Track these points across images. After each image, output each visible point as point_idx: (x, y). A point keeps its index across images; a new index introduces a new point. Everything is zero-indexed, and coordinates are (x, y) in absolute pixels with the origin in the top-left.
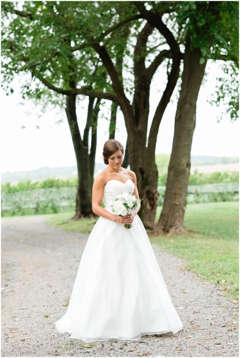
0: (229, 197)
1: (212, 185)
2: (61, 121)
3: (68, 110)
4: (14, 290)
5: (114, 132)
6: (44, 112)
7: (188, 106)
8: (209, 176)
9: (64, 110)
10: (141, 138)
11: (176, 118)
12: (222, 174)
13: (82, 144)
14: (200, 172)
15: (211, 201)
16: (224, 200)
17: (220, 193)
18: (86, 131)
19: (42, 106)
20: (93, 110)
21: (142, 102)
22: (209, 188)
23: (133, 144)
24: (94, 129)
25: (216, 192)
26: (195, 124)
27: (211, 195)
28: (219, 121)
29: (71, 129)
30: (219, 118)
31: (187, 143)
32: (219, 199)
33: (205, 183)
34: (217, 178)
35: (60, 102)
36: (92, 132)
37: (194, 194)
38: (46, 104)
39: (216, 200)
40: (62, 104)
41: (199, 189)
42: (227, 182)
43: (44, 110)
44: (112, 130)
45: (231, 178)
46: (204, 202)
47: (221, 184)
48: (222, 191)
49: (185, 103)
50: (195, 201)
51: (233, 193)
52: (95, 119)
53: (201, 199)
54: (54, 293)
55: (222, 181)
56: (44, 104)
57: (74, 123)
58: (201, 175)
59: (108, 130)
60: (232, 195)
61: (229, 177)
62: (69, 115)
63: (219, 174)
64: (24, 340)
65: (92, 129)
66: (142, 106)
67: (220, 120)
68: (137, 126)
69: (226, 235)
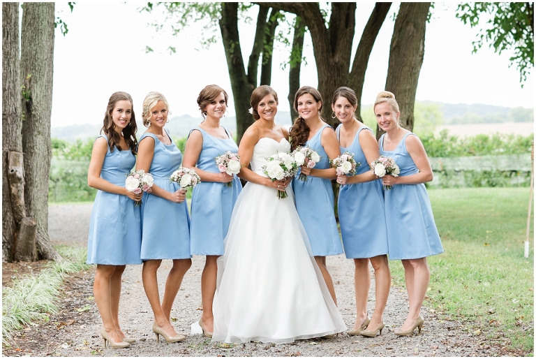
0: (501, 180)
1: (472, 158)
2: (211, 40)
3: (223, 22)
4: (131, 292)
5: (298, 64)
6: (184, 25)
7: (411, 27)
8: (469, 143)
9: (217, 23)
10: (338, 75)
11: (391, 45)
12: (491, 138)
13: (246, 81)
14: (451, 134)
15: (469, 186)
16: (492, 185)
17: (485, 173)
18: (254, 58)
19: (182, 15)
20: (267, 24)
21: (343, 17)
22: (466, 163)
23: (326, 84)
24: (267, 56)
25: (479, 170)
26: (422, 56)
27: (469, 175)
28: (475, 50)
29: (228, 54)
30: (477, 45)
31: (408, 87)
32: (484, 182)
33: (460, 153)
34: (482, 146)
35: (211, 9)
36: (263, 61)
37: (440, 172)
38: (188, 11)
39: (478, 184)
40: (215, 12)
41: (449, 164)
42: (498, 154)
43: (184, 21)
44: (295, 60)
45: (506, 147)
46: (457, 186)
47: (488, 156)
48: (488, 169)
49: (408, 23)
50: (442, 184)
51: (508, 174)
52: (270, 40)
53: (452, 182)
54: (187, 297)
55: (489, 151)
56: (185, 12)
57: (233, 45)
58: (452, 139)
59: (289, 60)
60: (506, 176)
61: (503, 145)
62: (225, 30)
63: (485, 140)
64: (144, 340)
65: (264, 56)
66: (343, 23)
67: (477, 48)
68: (333, 56)
69: (466, 236)
